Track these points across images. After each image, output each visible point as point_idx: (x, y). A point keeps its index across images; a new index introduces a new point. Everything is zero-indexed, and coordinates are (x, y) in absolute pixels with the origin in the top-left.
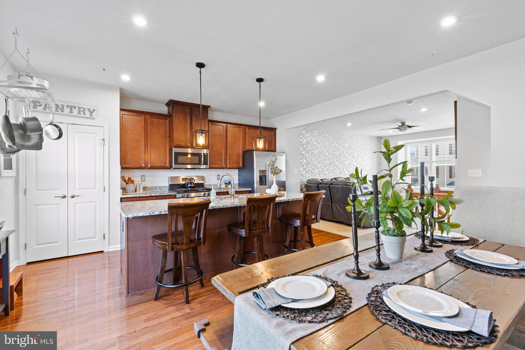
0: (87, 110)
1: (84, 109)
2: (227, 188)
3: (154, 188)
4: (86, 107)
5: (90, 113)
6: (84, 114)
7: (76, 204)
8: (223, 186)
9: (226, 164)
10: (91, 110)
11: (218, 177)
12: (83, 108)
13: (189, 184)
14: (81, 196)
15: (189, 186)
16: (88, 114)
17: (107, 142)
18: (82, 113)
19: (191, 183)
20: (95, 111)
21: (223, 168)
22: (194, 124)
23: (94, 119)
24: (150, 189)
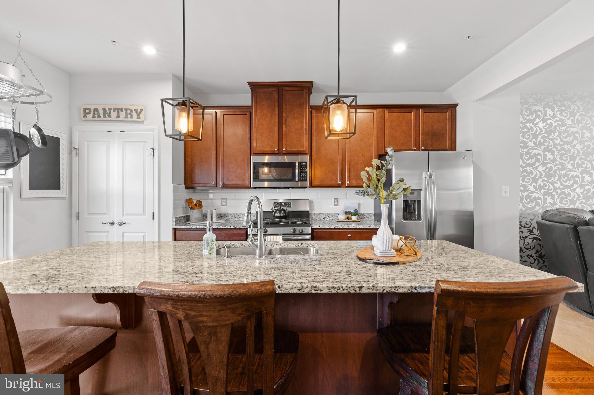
0: (134, 112)
1: (131, 111)
2: (348, 220)
3: (236, 216)
4: (133, 108)
5: (138, 115)
6: (132, 117)
7: (125, 234)
8: (342, 217)
9: (343, 179)
10: (139, 111)
11: (335, 202)
12: (129, 109)
13: (278, 212)
14: (129, 223)
15: (276, 215)
16: (135, 115)
17: (156, 152)
18: (129, 116)
19: (280, 211)
20: (143, 112)
21: (339, 186)
22: (284, 115)
23: (143, 122)
24: (232, 217)
